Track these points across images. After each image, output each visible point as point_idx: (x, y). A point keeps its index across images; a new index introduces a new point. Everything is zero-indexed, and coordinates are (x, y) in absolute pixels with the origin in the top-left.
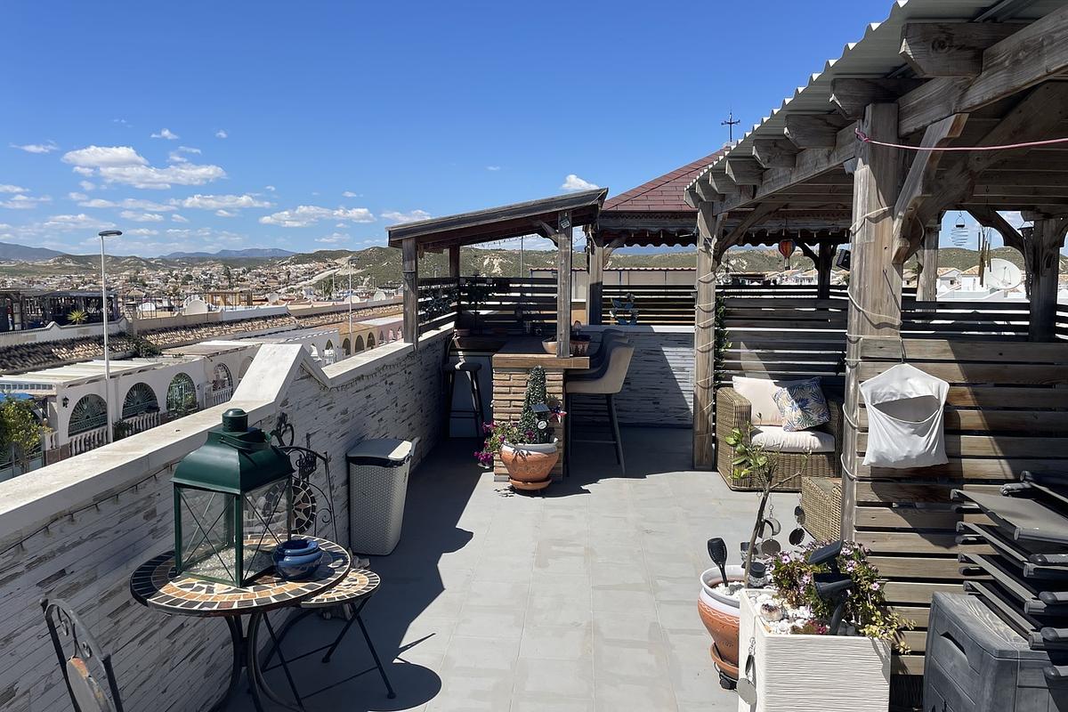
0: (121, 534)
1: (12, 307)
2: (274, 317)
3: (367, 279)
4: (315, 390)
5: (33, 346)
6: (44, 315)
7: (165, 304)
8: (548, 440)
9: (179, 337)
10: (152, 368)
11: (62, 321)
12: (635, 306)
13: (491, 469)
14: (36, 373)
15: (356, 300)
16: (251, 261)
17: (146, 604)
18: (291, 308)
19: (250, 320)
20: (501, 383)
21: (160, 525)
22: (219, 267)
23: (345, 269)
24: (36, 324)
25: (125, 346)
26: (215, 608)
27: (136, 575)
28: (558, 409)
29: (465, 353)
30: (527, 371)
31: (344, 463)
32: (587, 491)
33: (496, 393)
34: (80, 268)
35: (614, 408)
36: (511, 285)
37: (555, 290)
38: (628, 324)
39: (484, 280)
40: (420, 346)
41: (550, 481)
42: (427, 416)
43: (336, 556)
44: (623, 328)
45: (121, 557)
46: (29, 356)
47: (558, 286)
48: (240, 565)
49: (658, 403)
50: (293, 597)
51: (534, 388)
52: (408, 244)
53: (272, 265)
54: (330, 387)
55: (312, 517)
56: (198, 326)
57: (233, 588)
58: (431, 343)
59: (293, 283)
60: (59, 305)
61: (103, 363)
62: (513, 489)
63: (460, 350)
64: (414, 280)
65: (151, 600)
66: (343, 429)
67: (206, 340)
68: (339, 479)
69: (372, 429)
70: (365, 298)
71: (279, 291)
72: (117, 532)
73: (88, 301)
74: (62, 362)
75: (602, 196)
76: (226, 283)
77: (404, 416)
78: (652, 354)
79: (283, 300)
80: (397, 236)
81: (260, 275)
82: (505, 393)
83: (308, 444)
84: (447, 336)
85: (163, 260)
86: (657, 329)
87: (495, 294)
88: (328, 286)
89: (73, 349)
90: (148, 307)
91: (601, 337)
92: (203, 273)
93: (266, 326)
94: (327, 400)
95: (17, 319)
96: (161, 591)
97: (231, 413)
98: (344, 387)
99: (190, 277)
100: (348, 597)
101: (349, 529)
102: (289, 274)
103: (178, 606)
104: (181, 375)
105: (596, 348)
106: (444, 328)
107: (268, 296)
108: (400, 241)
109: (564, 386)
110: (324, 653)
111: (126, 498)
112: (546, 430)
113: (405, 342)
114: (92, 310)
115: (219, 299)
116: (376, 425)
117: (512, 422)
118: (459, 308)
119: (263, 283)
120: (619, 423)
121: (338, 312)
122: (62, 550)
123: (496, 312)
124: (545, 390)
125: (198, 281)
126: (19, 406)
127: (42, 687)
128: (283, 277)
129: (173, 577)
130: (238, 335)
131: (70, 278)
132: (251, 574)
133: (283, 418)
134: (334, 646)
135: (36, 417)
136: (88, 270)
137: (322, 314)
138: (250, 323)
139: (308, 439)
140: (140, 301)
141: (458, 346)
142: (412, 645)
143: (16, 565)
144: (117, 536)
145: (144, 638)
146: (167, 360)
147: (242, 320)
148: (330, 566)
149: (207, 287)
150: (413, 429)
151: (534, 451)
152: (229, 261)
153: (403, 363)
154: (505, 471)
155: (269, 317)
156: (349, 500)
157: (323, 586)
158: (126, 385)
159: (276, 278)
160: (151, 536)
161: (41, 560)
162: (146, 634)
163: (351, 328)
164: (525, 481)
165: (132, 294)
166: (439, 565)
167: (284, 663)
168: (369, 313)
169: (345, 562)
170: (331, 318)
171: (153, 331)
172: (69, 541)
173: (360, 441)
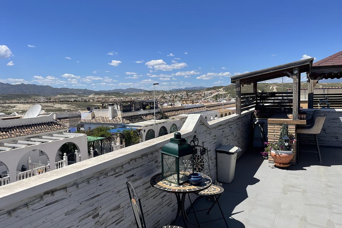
0: (148, 166)
1: (132, 105)
2: (200, 107)
3: (229, 95)
4: (205, 128)
5: (137, 115)
6: (140, 107)
7: (170, 104)
8: (289, 150)
9: (173, 113)
10: (166, 122)
11: (144, 109)
12: (329, 102)
13: (267, 159)
14: (138, 123)
15: (225, 102)
16: (194, 91)
17: (153, 187)
18: (205, 104)
19: (193, 108)
20: (271, 129)
21: (159, 165)
22: (185, 93)
23: (222, 92)
24: (138, 110)
25: (160, 116)
26: (171, 190)
27: (152, 178)
28: (293, 139)
29: (259, 118)
30: (281, 125)
31: (215, 152)
32: (305, 169)
33: (269, 132)
34: (150, 94)
35: (317, 139)
36: (276, 95)
37: (292, 96)
38: (326, 108)
39: (266, 93)
40: (241, 116)
41: (290, 165)
42: (245, 139)
43: (207, 180)
44: (323, 110)
45: (148, 173)
46: (136, 118)
47: (293, 95)
48: (178, 179)
49: (338, 138)
50: (193, 190)
51: (283, 131)
52: (238, 82)
53: (200, 91)
54: (210, 128)
55: (203, 168)
56: (178, 110)
57: (177, 185)
58: (246, 115)
59: (206, 97)
60: (143, 104)
61: (154, 120)
62: (275, 166)
63: (257, 117)
64: (240, 94)
65: (155, 186)
66: (215, 141)
67: (180, 114)
68: (214, 157)
69: (224, 142)
70: (228, 101)
71: (202, 99)
72: (147, 166)
73: (150, 103)
74: (144, 120)
75: (311, 61)
76: (187, 97)
77: (236, 138)
78: (335, 120)
79: (203, 102)
80: (234, 80)
81: (196, 95)
82: (273, 132)
83: (203, 145)
84: (252, 112)
85: (170, 91)
86: (337, 110)
87: (270, 98)
88: (217, 97)
89: (147, 116)
90: (165, 105)
91: (313, 113)
92: (181, 94)
93: (197, 110)
94: (209, 132)
95: (134, 109)
96: (158, 183)
97: (176, 133)
98: (215, 128)
99: (177, 96)
100: (213, 194)
101: (217, 173)
102: (205, 94)
103: (161, 189)
104: (174, 124)
105: (310, 118)
106: (251, 110)
107: (198, 101)
108: (235, 81)
109: (296, 130)
110: (207, 211)
111: (150, 156)
112: (288, 146)
113: (236, 114)
114: (152, 106)
115: (184, 102)
116: (226, 141)
117: (275, 142)
118: (257, 103)
119: (197, 97)
120: (319, 145)
121: (219, 106)
122: (133, 169)
123: (272, 104)
124: (288, 132)
125: (179, 97)
126: (134, 132)
127: (127, 206)
128: (203, 95)
129: (161, 180)
130: (189, 113)
131: (147, 97)
132: (182, 182)
133: (195, 136)
134: (210, 209)
135: (138, 135)
136: (151, 94)
137: (214, 106)
138: (193, 109)
139: (203, 144)
140: (164, 103)
141: (256, 116)
142: (236, 213)
143: (121, 171)
144: (147, 167)
145: (154, 197)
146: (170, 120)
147: (191, 108)
148: (205, 182)
149: (182, 99)
150: (239, 143)
151: (283, 153)
152: (188, 91)
153: (235, 121)
154: (273, 159)
155: (198, 107)
156: (217, 164)
157: (202, 188)
158: (160, 126)
159: (201, 95)
160: (156, 168)
161: (128, 171)
162: (155, 196)
163: (223, 110)
164: (280, 164)
165: (162, 101)
166: (247, 189)
167: (194, 212)
168: (229, 106)
169: (210, 182)
170: (217, 107)
171: (167, 112)
172: (135, 167)
173: (220, 145)
